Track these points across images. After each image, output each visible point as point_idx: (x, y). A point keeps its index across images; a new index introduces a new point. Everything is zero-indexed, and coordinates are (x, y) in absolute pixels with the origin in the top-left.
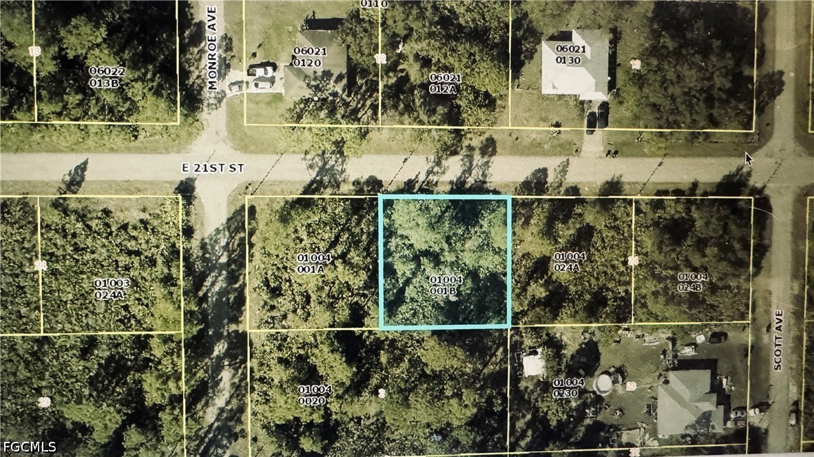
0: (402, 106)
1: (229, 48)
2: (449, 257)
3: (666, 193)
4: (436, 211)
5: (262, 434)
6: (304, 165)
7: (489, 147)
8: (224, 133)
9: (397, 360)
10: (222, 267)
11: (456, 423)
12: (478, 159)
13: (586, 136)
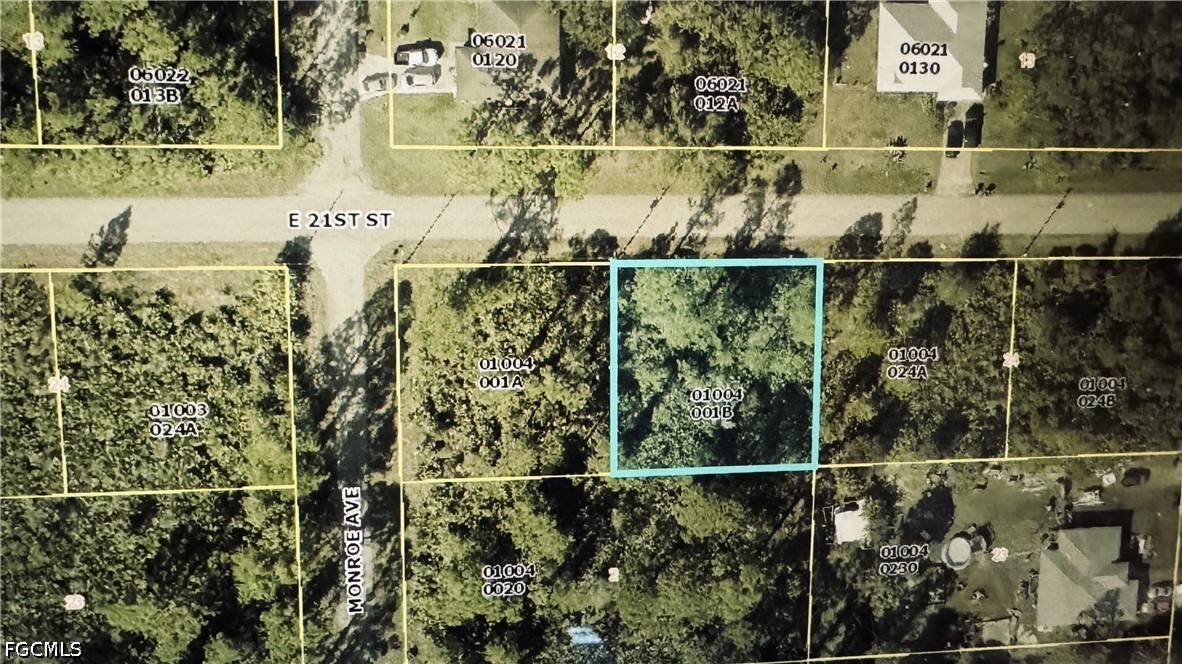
0: (649, 113)
1: (363, 17)
2: (723, 359)
3: (1067, 251)
4: (704, 285)
5: (426, 644)
6: (489, 213)
7: (790, 181)
8: (357, 162)
9: (636, 524)
10: (358, 382)
11: (728, 618)
12: (771, 199)
13: (946, 162)
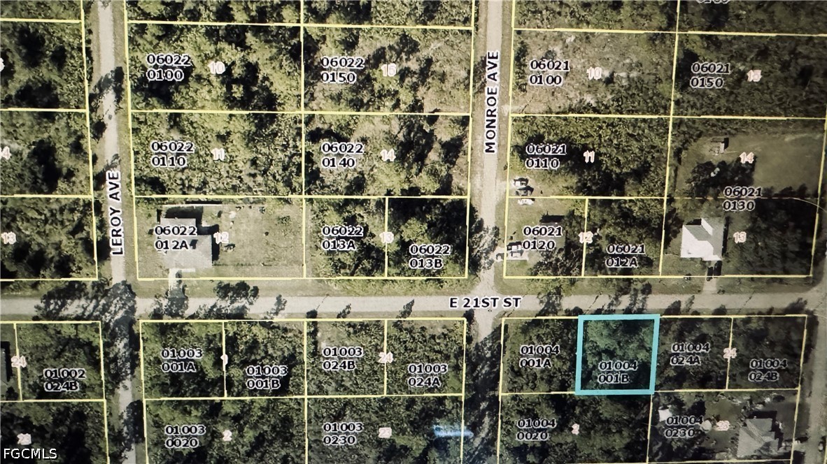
0: (597, 265)
1: (497, 235)
2: (619, 353)
3: (753, 314)
4: (613, 326)
5: (506, 453)
6: (538, 301)
7: (647, 289)
8: (492, 283)
9: (584, 412)
10: (488, 359)
12: (640, 297)
13: (706, 283)
